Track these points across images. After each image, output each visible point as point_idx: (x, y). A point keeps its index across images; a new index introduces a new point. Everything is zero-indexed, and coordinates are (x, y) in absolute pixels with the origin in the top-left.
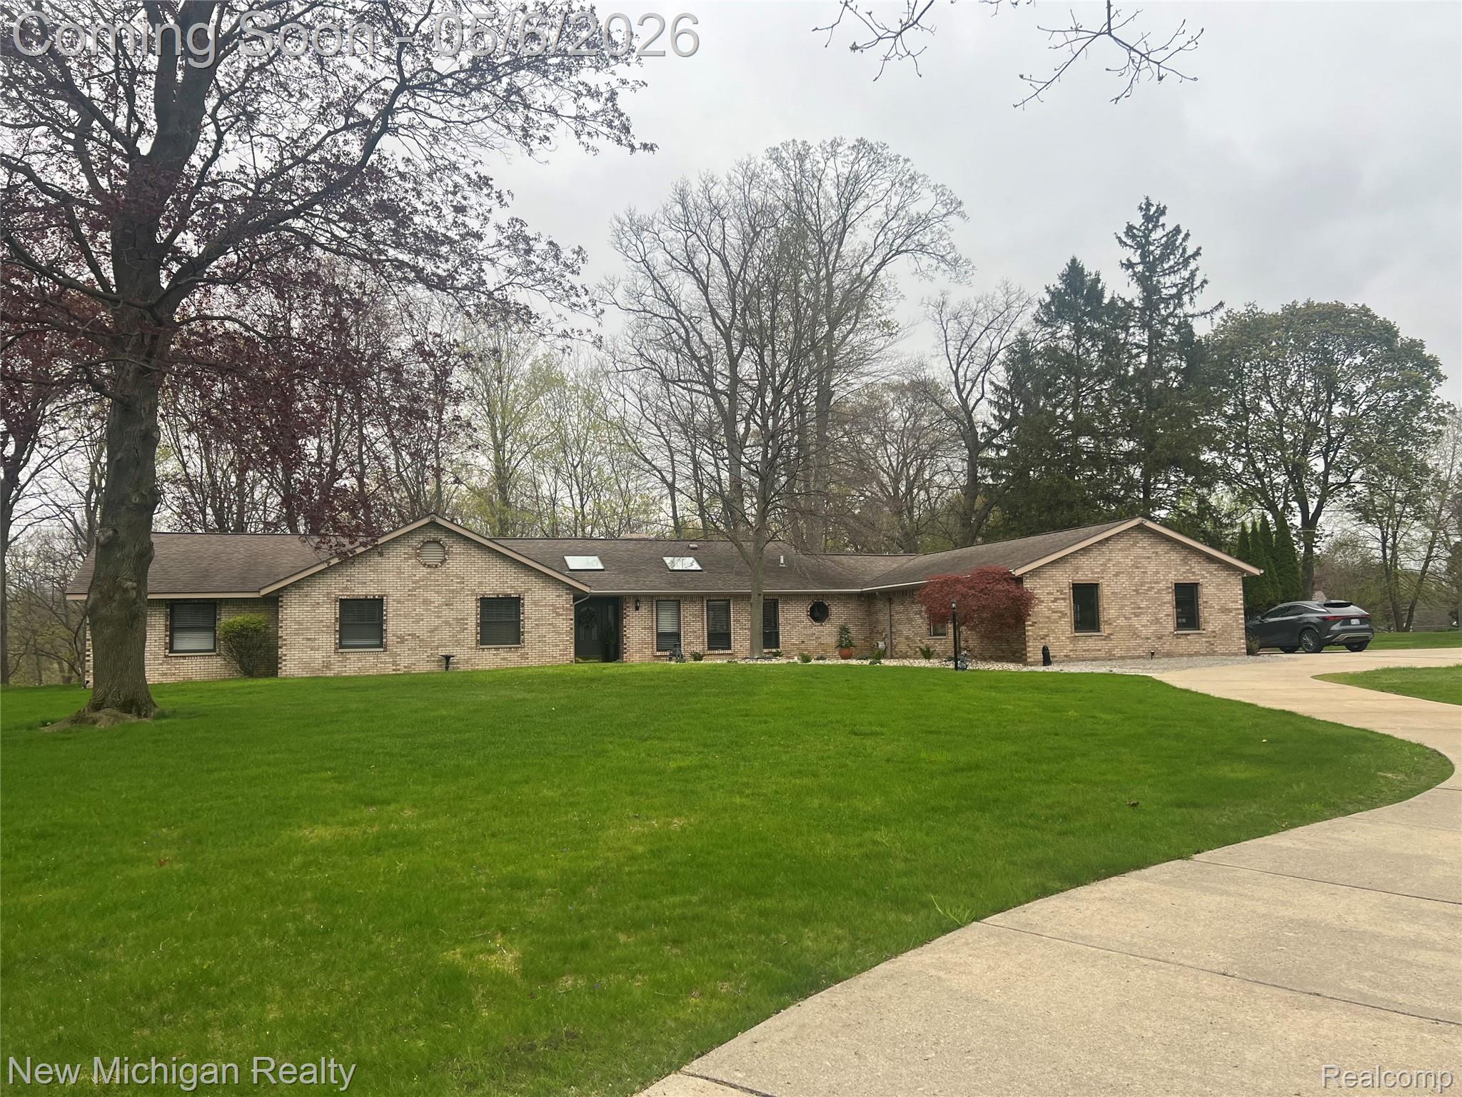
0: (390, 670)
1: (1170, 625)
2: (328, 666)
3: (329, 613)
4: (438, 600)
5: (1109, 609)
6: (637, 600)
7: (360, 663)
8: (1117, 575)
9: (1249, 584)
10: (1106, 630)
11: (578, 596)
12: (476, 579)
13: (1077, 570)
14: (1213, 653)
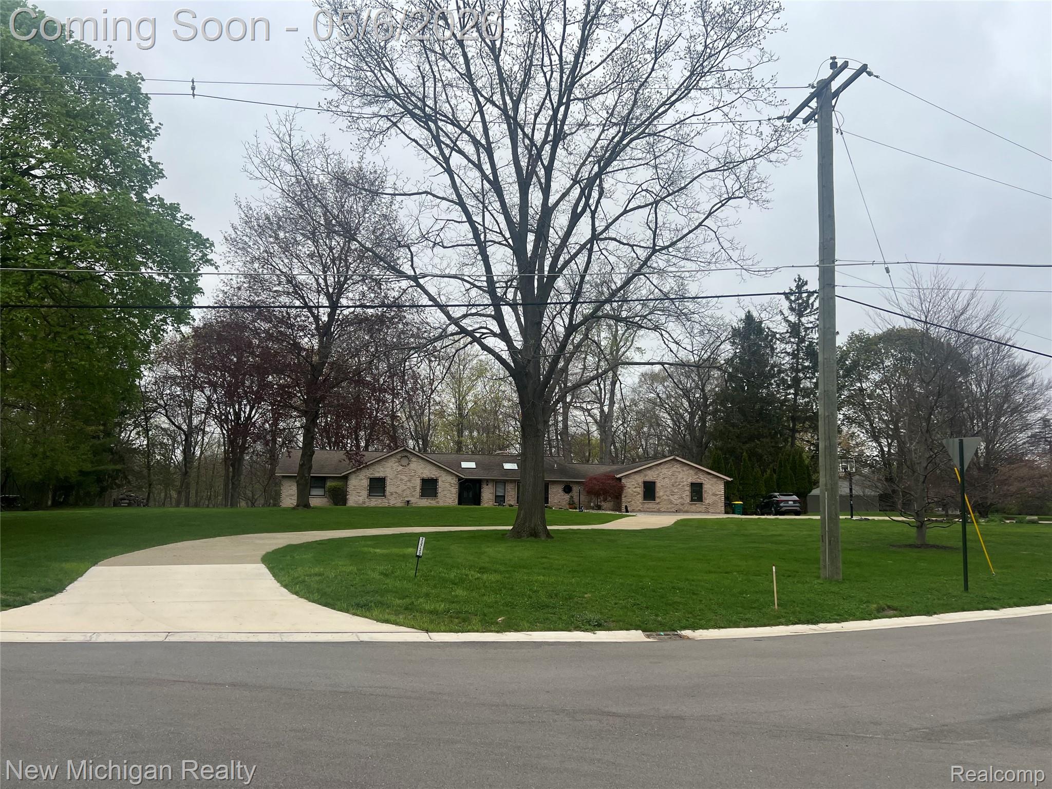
0: (387, 505)
1: (688, 500)
2: (364, 503)
3: (366, 483)
4: (406, 479)
5: (660, 492)
6: (487, 481)
7: (375, 502)
8: (664, 478)
9: (727, 484)
10: (658, 500)
11: (460, 479)
12: (421, 471)
13: (645, 476)
14: (709, 512)
